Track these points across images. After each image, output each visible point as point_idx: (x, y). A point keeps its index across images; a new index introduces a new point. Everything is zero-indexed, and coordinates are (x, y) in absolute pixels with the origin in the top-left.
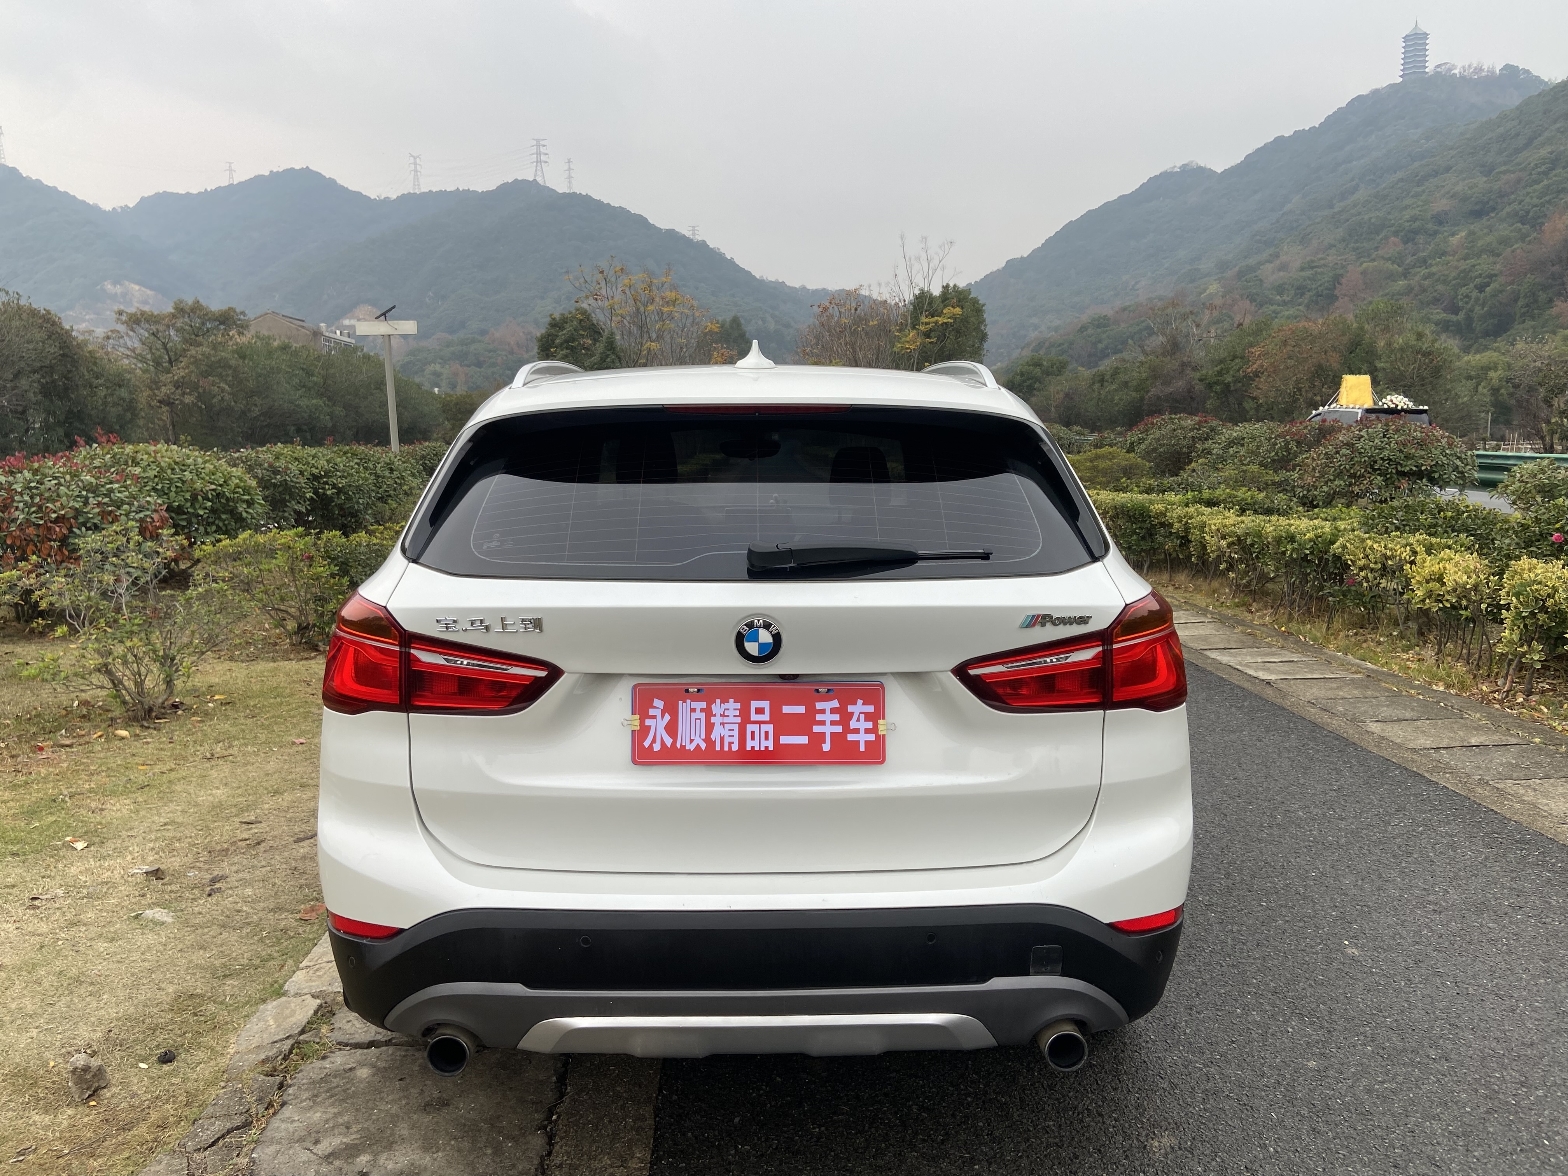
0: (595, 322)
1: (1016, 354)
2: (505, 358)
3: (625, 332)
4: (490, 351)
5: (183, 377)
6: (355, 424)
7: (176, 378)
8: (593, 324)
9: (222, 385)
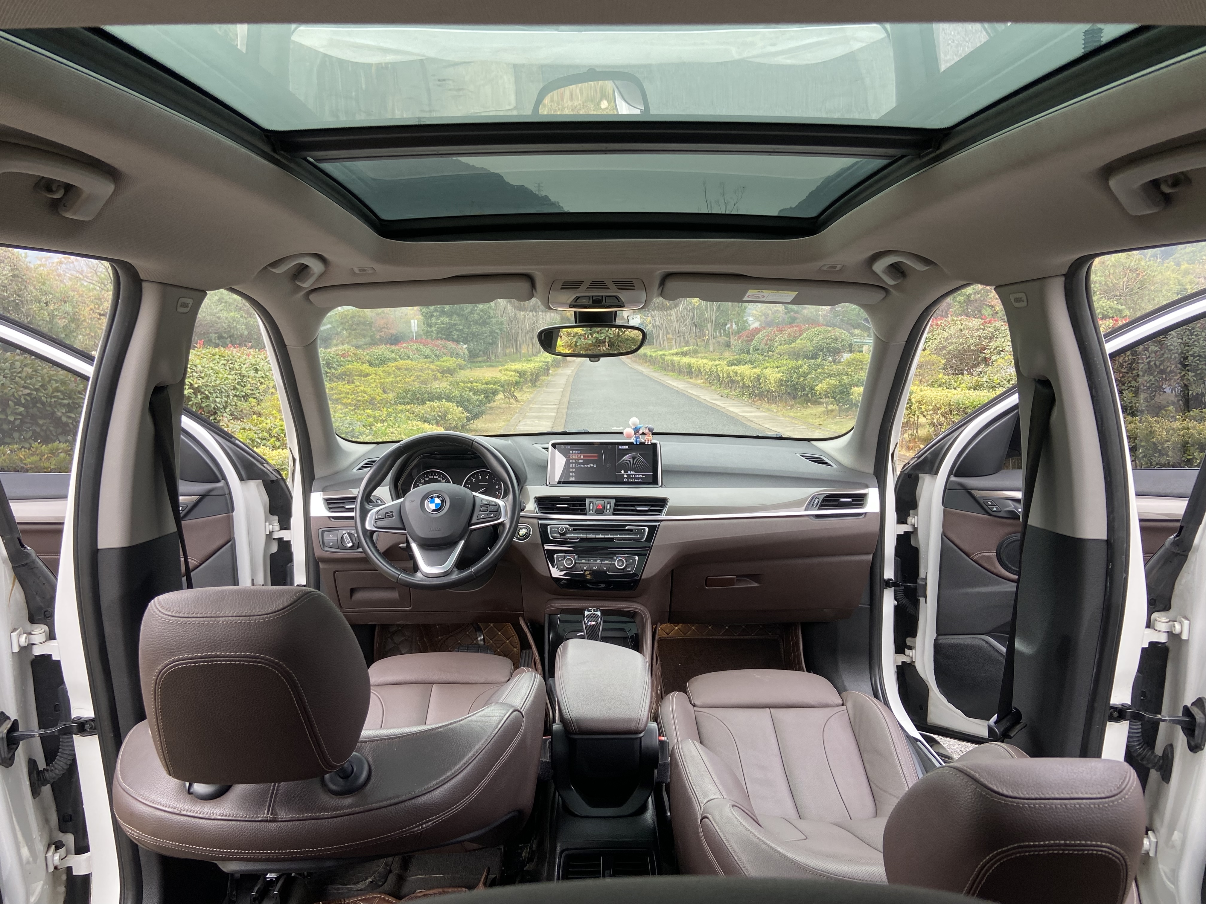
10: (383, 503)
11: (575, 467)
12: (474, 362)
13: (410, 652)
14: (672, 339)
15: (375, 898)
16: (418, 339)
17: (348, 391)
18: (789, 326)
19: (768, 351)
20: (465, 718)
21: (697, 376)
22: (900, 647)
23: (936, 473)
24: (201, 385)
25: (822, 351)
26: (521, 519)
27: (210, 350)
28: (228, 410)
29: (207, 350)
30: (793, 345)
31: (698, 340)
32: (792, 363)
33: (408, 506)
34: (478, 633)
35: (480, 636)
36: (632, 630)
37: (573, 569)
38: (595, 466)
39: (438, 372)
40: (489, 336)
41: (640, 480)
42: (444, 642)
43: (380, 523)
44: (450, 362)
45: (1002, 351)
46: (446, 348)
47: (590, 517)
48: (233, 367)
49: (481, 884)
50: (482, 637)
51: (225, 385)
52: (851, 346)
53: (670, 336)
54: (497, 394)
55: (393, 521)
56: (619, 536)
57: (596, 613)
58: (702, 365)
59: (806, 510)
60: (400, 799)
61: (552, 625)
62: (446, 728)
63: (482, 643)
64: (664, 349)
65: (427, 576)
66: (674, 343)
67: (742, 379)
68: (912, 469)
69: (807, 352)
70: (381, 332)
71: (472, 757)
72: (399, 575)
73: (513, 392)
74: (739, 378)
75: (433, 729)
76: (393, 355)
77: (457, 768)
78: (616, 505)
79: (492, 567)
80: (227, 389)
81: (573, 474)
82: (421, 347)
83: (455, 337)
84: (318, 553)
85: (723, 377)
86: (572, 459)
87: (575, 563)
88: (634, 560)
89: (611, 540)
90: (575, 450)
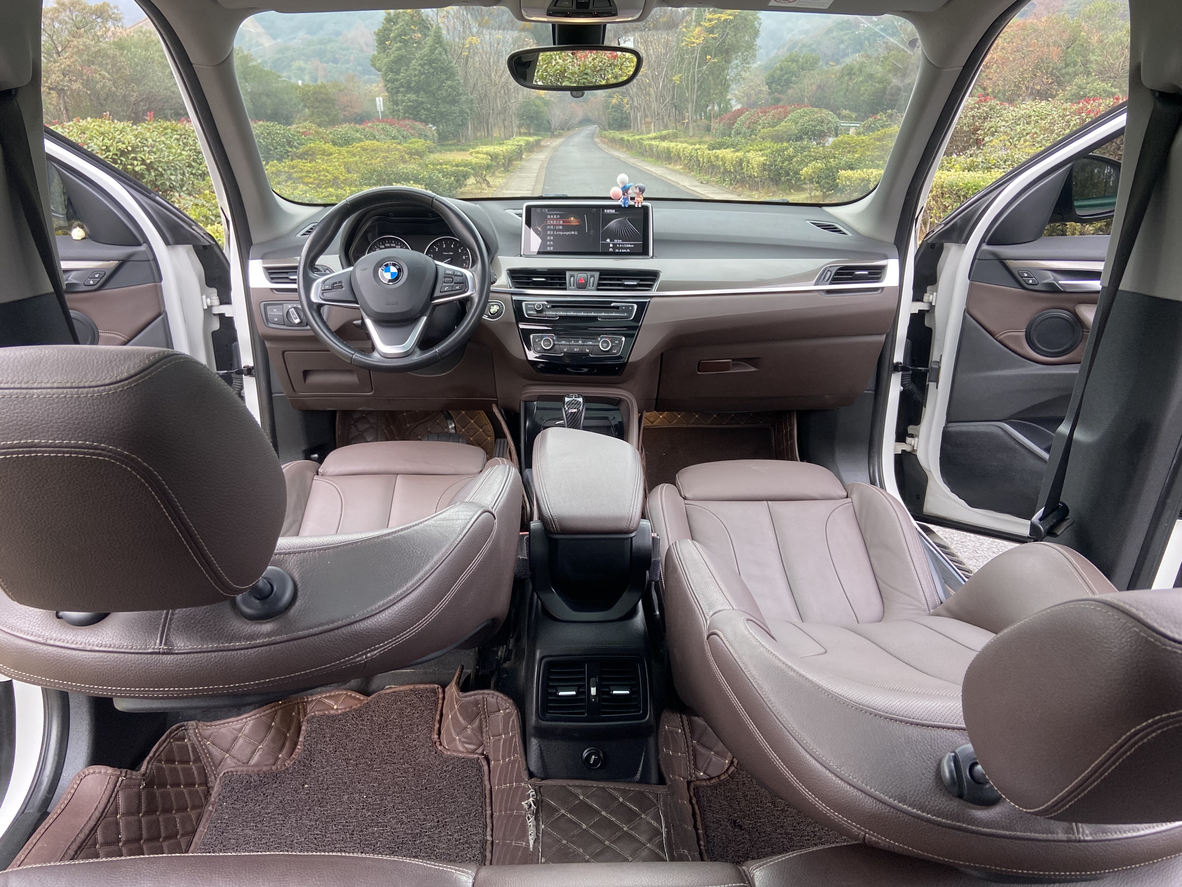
0: (424, 18)
1: (773, 54)
2: (356, 55)
3: (450, 27)
4: (344, 49)
5: (69, 66)
7: (63, 66)
8: (423, 20)
10: (331, 271)
11: (553, 235)
12: (444, 145)
13: (376, 440)
14: (651, 123)
15: (342, 694)
16: (384, 119)
17: (309, 169)
18: (773, 107)
19: (751, 135)
20: (421, 523)
21: (676, 161)
22: (901, 436)
23: (966, 242)
24: (153, 160)
25: (807, 134)
26: (491, 295)
27: (162, 123)
28: (184, 188)
29: (159, 124)
30: (776, 128)
31: (678, 124)
32: (776, 146)
33: (359, 274)
34: (449, 422)
35: (451, 424)
36: (615, 417)
37: (552, 351)
38: (576, 233)
39: (406, 153)
40: (459, 116)
41: (628, 250)
42: (413, 430)
43: (329, 295)
44: (419, 144)
45: (996, 132)
46: (414, 129)
47: (570, 293)
48: (187, 142)
49: (453, 683)
50: (453, 425)
51: (179, 161)
52: (836, 129)
53: (648, 120)
54: (468, 178)
55: (343, 293)
56: (603, 314)
57: (578, 399)
58: (681, 150)
59: (816, 284)
60: (335, 625)
61: (528, 413)
62: (396, 535)
63: (453, 431)
64: (641, 133)
65: (385, 356)
66: (652, 127)
67: (724, 163)
68: (936, 238)
69: (790, 135)
70: (345, 111)
71: (430, 570)
72: (353, 354)
73: (485, 176)
74: (721, 163)
75: (378, 537)
76: (358, 135)
77: (409, 584)
78: (600, 279)
79: (461, 348)
80: (181, 166)
81: (552, 243)
82: (387, 127)
83: (423, 117)
84: (262, 329)
85: (704, 162)
86: (550, 225)
87: (554, 344)
88: (621, 341)
89: (595, 318)
90: (553, 215)
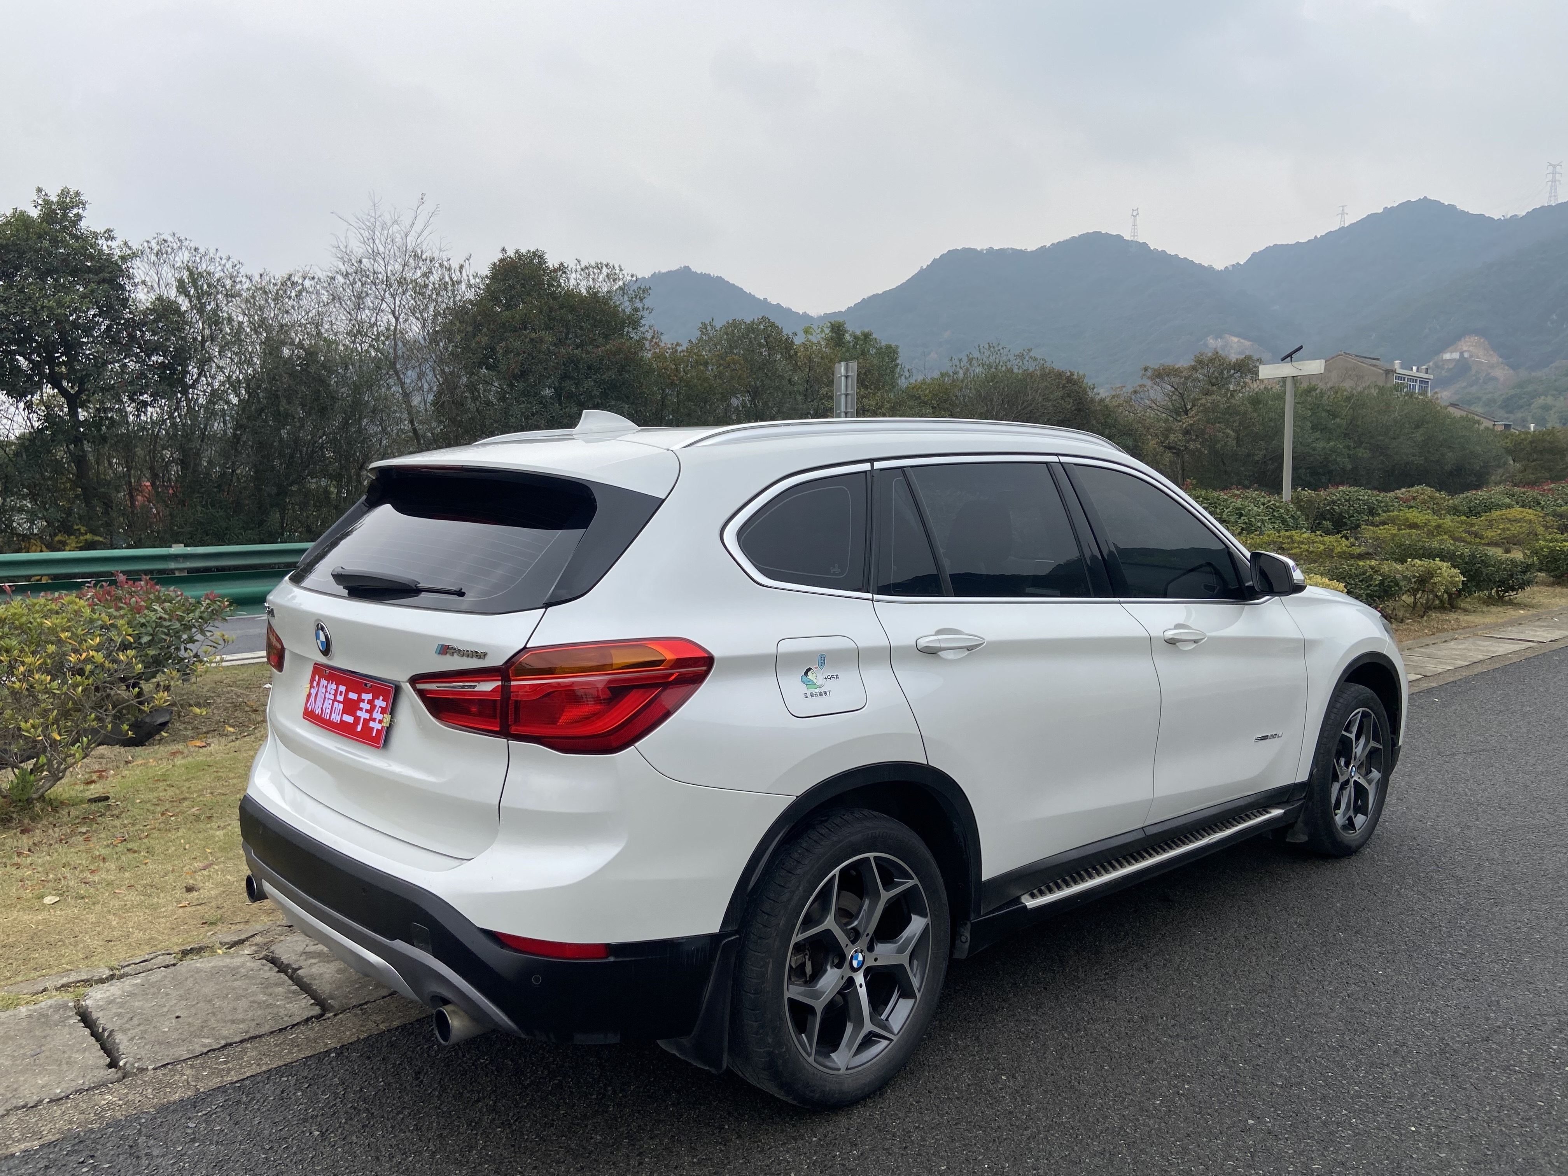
6: (1380, 466)
9: (1228, 431)
